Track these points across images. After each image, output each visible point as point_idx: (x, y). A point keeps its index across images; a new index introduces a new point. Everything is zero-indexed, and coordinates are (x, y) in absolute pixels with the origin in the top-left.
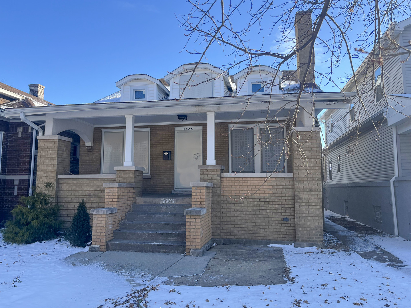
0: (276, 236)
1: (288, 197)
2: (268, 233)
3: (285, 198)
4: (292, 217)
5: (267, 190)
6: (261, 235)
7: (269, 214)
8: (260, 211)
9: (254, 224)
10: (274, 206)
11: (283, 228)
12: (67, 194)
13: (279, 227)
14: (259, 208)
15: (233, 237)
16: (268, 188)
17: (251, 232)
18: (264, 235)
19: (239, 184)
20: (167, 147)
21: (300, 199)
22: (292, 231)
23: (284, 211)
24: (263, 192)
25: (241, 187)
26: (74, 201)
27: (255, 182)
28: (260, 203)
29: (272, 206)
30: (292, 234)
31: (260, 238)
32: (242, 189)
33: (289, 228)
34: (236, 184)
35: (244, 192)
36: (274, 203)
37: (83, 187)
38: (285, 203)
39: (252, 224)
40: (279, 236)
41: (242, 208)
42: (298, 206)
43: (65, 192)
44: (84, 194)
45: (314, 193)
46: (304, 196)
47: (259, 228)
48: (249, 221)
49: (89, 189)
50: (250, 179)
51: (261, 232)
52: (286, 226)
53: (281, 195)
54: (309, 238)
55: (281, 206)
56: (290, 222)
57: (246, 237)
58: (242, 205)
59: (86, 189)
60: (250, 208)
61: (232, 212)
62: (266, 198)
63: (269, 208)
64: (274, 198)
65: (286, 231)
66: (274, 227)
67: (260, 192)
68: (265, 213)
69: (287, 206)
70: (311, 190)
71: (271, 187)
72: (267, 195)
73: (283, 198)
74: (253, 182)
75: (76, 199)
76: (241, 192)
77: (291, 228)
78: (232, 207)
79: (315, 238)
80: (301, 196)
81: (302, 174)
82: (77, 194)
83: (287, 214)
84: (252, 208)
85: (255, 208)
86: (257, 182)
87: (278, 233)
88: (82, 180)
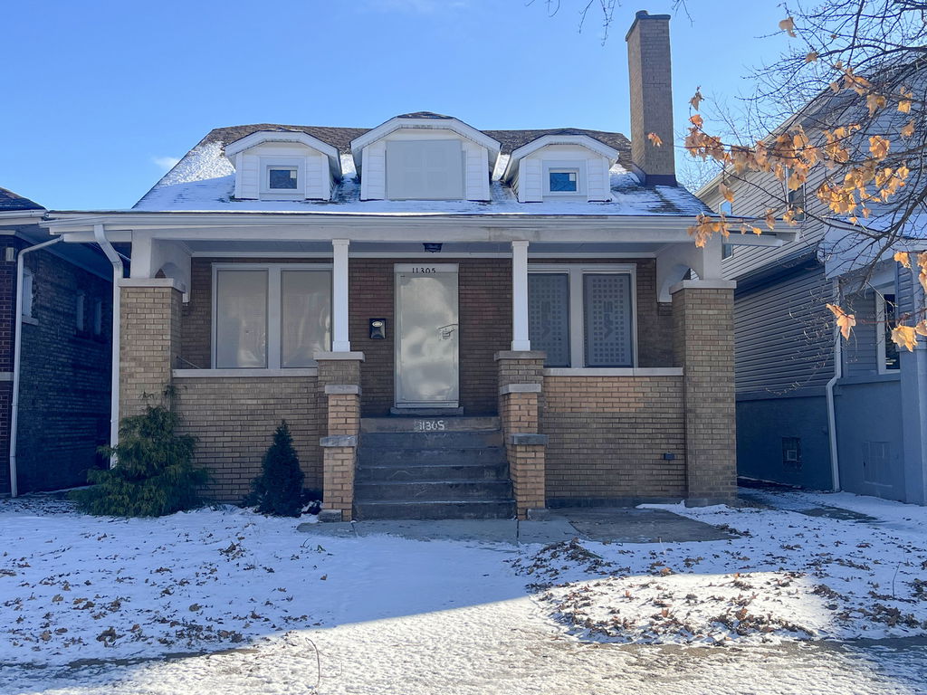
0: (651, 488)
1: (672, 414)
2: (634, 483)
3: (667, 416)
4: (681, 452)
5: (633, 400)
6: (622, 488)
7: (637, 446)
8: (621, 441)
9: (609, 467)
10: (647, 431)
11: (664, 472)
12: (196, 413)
13: (655, 472)
14: (618, 436)
15: (567, 494)
16: (635, 398)
17: (603, 483)
18: (628, 488)
19: (579, 390)
20: (378, 309)
21: (697, 417)
22: (680, 478)
23: (664, 441)
24: (627, 405)
25: (582, 395)
26: (214, 429)
27: (610, 384)
28: (620, 425)
29: (642, 431)
30: (680, 483)
31: (620, 494)
32: (586, 400)
33: (675, 472)
34: (573, 390)
35: (590, 405)
36: (646, 426)
37: (234, 397)
38: (667, 426)
39: (605, 466)
40: (657, 488)
41: (585, 436)
42: (693, 431)
43: (189, 408)
44: (238, 413)
45: (721, 405)
46: (704, 410)
47: (618, 474)
48: (599, 461)
49: (249, 402)
50: (600, 379)
51: (622, 483)
52: (669, 470)
53: (659, 410)
54: (711, 489)
55: (659, 431)
56: (675, 462)
57: (593, 493)
58: (585, 430)
59: (242, 402)
60: (601, 436)
61: (565, 446)
62: (631, 416)
63: (638, 436)
64: (646, 415)
65: (668, 478)
66: (647, 472)
67: (621, 405)
68: (630, 446)
69: (671, 431)
70: (717, 400)
71: (641, 395)
72: (634, 411)
73: (663, 416)
74: (605, 385)
75: (218, 423)
76: (583, 405)
77: (679, 473)
78: (566, 436)
79: (723, 489)
80: (698, 411)
81: (700, 369)
82: (222, 413)
83: (671, 446)
84: (605, 436)
85: (610, 436)
86: (615, 385)
87: (654, 483)
88: (232, 381)
